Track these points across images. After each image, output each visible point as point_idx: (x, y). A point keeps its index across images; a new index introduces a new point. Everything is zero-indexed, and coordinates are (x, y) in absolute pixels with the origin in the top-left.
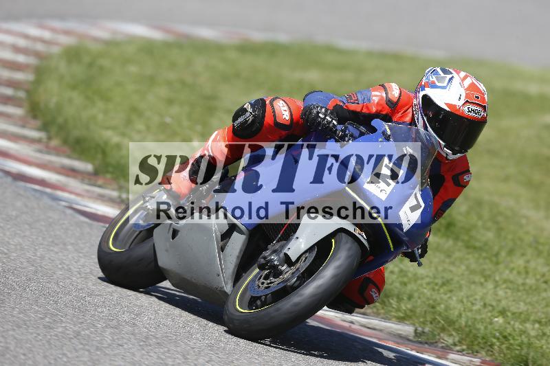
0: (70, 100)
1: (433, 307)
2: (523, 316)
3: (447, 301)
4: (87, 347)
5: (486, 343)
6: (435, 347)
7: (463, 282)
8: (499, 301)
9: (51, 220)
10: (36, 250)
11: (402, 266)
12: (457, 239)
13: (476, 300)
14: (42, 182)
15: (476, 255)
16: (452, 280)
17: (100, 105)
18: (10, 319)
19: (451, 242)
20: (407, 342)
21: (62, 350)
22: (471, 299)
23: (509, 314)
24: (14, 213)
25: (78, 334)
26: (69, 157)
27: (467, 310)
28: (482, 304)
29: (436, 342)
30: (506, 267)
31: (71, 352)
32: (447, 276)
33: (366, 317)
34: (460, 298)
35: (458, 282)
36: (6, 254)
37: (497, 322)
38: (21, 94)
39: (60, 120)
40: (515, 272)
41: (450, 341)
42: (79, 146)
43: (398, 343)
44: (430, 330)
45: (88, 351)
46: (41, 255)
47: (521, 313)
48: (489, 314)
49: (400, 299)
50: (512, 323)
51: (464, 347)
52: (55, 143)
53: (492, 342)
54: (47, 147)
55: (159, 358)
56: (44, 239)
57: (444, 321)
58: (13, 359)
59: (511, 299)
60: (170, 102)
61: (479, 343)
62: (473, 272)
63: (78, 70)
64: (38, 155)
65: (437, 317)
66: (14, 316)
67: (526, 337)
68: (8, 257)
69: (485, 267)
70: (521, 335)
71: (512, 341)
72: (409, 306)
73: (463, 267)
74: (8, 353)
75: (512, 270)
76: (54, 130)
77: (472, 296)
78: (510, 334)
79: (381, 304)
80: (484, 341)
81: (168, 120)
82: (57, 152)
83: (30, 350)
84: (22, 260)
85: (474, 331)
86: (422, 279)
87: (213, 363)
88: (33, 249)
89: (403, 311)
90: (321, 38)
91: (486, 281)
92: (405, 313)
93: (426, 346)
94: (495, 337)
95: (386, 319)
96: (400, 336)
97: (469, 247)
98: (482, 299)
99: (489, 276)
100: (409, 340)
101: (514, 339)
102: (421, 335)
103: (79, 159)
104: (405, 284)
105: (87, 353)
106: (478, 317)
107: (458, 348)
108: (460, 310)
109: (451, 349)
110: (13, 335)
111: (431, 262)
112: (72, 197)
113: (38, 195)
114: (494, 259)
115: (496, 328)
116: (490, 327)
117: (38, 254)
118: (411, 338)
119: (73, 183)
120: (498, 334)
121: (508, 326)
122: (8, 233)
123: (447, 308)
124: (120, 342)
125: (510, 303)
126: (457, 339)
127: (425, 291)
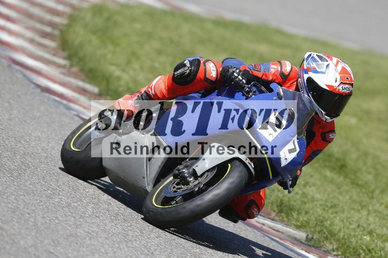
0: (90, 41)
1: (322, 222)
2: (384, 238)
3: (332, 219)
4: (74, 215)
5: (355, 252)
6: (319, 250)
7: (345, 207)
8: (369, 224)
9: (63, 123)
10: (49, 142)
11: (305, 190)
12: (346, 176)
13: (353, 221)
14: (61, 96)
15: (358, 190)
16: (338, 205)
17: (111, 47)
18: (23, 188)
19: (342, 178)
20: (300, 244)
21: (56, 215)
22: (350, 220)
23: (375, 235)
24: (38, 114)
25: (69, 205)
26: (83, 80)
27: (345, 227)
28: (357, 224)
29: (321, 247)
30: (378, 201)
31: (62, 216)
32: (335, 202)
33: (274, 221)
34: (342, 218)
35: (342, 207)
36: (27, 142)
37: (365, 239)
38: (57, 32)
39: (81, 54)
40: (383, 206)
41: (331, 247)
42: (91, 74)
43: (293, 244)
44: (318, 237)
45: (74, 217)
46: (52, 146)
47: (383, 236)
48: (361, 233)
49: (299, 213)
50: (376, 241)
51: (340, 253)
52: (75, 69)
53: (359, 252)
54: (69, 71)
55: (123, 229)
56: (56, 135)
57: (328, 232)
58: (20, 215)
59: (378, 224)
60: (160, 52)
61: (351, 252)
62: (354, 201)
63: (99, 21)
64: (62, 77)
65: (324, 229)
66: (26, 186)
67: (384, 252)
68: (29, 145)
69: (363, 199)
70: (380, 251)
71: (374, 254)
72: (305, 219)
73: (348, 197)
74: (17, 211)
75: (381, 204)
76: (75, 60)
77: (350, 218)
78: (373, 249)
79: (286, 214)
80: (354, 251)
81: (156, 65)
82: (76, 76)
83: (34, 211)
84: (38, 147)
85: (348, 244)
86: (317, 201)
87: (161, 239)
88: (47, 141)
89: (300, 222)
90: (274, 24)
91: (362, 209)
92: (302, 224)
93: (313, 248)
94: (362, 249)
95: (287, 225)
96: (296, 239)
97: (354, 183)
98: (357, 221)
99: (365, 206)
100: (301, 242)
101: (375, 252)
102: (310, 240)
103: (90, 83)
104: (305, 203)
105: (73, 219)
106: (353, 234)
107: (335, 253)
108: (340, 227)
109: (330, 253)
110: (23, 199)
111: (325, 190)
112: (81, 109)
113: (57, 104)
114: (370, 195)
115: (364, 243)
116: (359, 241)
117: (50, 145)
118: (303, 241)
119: (83, 99)
120: (364, 248)
121: (372, 242)
122: (31, 128)
123: (332, 224)
124: (97, 215)
125: (376, 227)
126: (335, 247)
127: (318, 210)
